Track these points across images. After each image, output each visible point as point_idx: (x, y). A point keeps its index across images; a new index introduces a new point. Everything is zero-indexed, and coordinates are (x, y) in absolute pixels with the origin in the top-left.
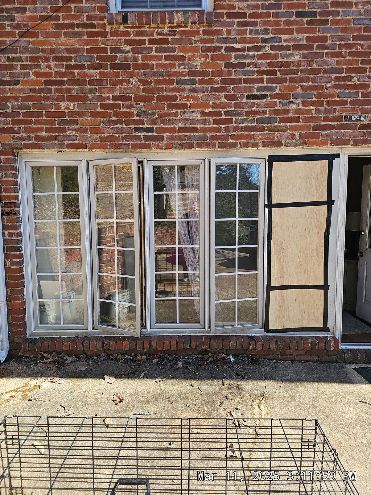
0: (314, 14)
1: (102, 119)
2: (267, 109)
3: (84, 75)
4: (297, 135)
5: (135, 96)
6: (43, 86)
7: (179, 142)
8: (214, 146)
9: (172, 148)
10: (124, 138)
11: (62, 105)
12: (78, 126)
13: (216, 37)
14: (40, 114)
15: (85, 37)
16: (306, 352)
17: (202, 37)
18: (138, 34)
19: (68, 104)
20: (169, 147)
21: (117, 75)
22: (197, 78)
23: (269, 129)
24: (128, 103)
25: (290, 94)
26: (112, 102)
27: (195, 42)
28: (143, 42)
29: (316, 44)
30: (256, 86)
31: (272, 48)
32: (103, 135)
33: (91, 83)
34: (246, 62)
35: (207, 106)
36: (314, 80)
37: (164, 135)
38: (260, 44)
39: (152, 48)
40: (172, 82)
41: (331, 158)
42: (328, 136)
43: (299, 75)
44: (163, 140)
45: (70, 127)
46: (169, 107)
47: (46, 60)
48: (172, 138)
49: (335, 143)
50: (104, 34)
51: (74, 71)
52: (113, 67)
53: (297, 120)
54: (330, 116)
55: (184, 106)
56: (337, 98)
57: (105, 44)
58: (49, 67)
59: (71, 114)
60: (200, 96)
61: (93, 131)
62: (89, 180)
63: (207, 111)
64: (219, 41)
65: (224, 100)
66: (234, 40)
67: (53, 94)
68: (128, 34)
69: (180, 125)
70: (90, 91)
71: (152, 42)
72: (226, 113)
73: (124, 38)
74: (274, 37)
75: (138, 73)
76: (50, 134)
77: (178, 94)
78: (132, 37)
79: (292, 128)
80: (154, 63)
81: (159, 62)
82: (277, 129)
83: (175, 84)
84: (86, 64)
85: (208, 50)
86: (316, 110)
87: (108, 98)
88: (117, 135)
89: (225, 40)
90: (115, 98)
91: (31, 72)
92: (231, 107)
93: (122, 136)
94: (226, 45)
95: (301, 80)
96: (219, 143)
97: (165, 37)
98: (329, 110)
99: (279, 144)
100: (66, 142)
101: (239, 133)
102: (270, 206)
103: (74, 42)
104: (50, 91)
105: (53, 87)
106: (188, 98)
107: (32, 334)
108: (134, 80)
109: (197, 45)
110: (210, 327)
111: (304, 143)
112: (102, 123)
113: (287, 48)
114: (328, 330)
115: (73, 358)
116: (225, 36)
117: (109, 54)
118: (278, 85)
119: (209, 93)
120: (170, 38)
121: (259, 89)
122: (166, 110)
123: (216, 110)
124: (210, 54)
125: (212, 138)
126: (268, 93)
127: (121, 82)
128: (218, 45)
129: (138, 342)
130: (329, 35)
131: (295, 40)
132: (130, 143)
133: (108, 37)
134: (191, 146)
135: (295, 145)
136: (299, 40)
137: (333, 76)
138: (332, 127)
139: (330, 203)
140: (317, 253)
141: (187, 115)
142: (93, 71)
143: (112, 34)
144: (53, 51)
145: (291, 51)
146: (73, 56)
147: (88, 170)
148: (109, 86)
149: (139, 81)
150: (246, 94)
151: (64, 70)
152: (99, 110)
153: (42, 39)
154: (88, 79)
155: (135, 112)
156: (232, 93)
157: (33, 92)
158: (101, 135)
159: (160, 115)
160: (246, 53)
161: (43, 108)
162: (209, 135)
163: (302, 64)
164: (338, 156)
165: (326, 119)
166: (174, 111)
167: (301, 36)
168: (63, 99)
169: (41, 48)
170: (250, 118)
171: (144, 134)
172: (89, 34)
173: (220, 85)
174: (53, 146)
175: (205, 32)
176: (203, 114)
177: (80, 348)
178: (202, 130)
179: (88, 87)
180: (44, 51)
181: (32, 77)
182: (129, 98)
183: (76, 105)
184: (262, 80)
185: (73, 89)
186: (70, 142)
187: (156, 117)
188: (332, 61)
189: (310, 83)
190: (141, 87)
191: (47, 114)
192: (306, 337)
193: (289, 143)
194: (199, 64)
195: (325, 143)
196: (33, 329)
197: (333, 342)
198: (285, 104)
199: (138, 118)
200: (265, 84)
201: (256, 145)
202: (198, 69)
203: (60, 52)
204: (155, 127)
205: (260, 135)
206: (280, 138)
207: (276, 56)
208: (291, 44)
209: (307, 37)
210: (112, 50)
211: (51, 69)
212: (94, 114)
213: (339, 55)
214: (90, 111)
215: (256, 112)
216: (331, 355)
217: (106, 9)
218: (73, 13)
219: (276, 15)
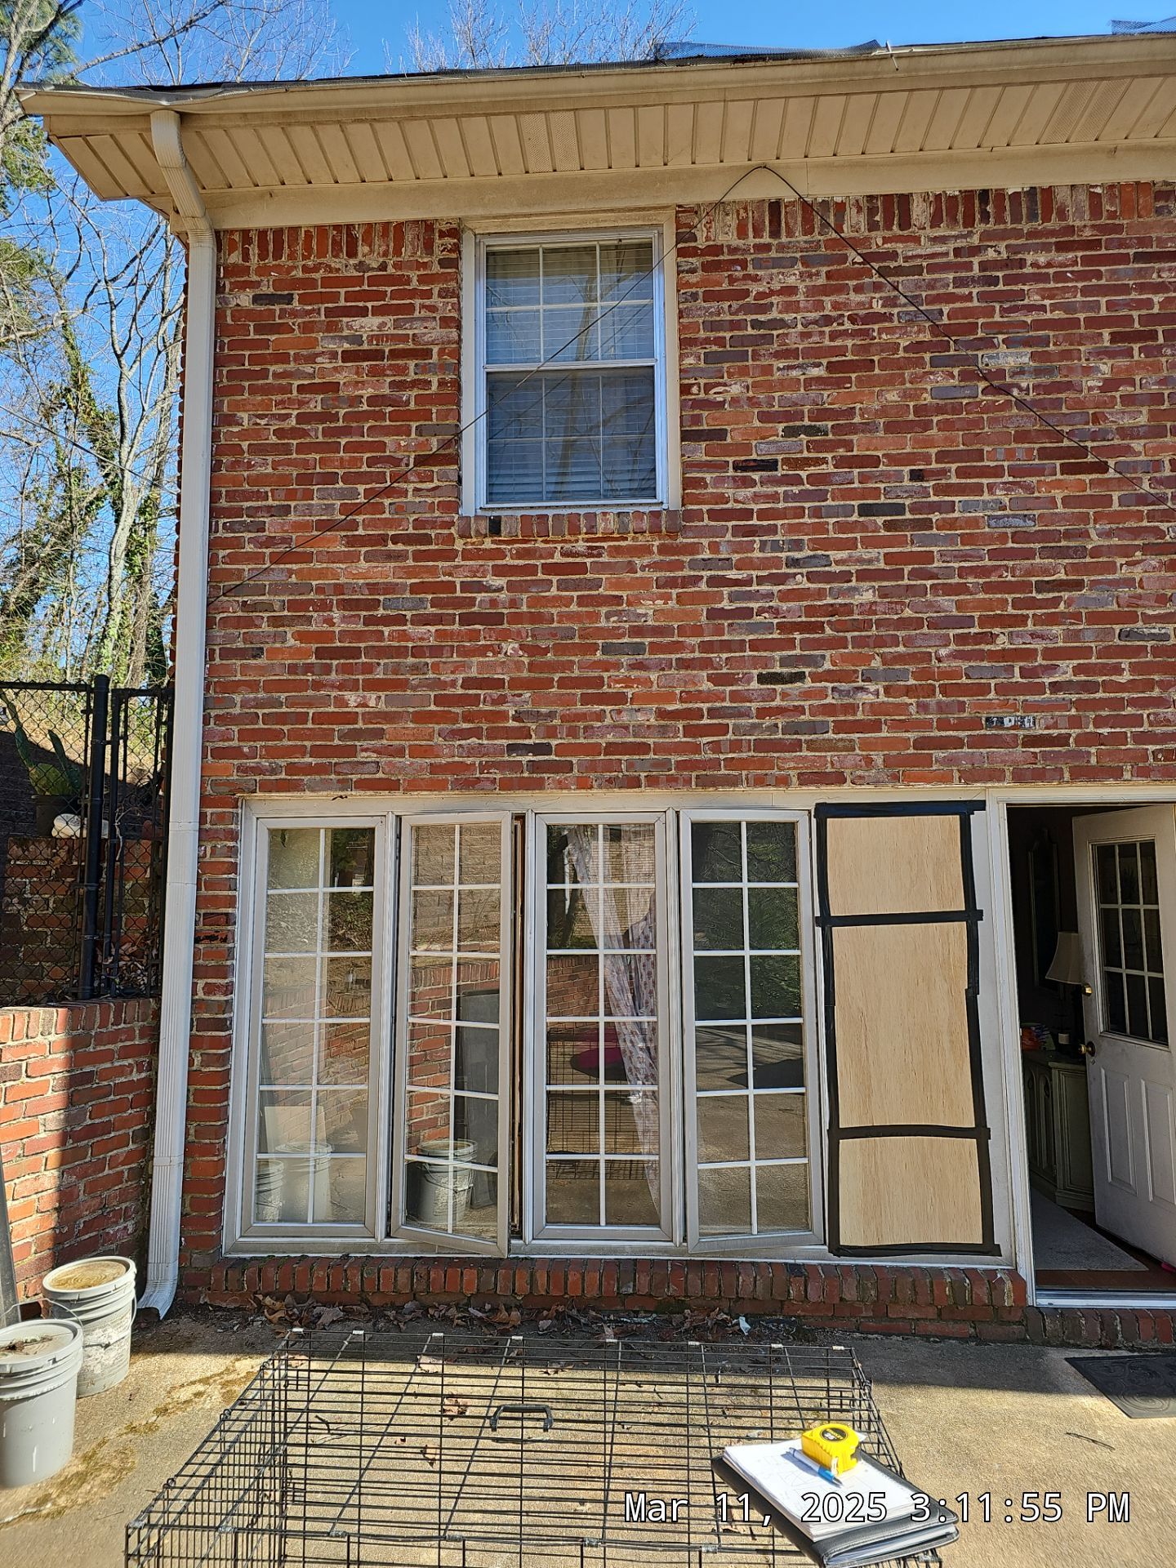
0: (899, 509)
1: (437, 727)
2: (806, 704)
3: (404, 636)
4: (878, 758)
5: (512, 679)
6: (313, 660)
7: (607, 775)
8: (688, 782)
9: (591, 787)
10: (484, 767)
11: (352, 698)
12: (385, 742)
13: (687, 559)
14: (302, 718)
15: (410, 562)
16: (940, 1314)
17: (657, 558)
18: (520, 555)
19: (364, 697)
20: (583, 784)
21: (475, 636)
22: (647, 641)
23: (811, 746)
24: (495, 693)
25: (856, 672)
26: (460, 691)
27: (643, 568)
28: (532, 570)
29: (907, 569)
30: (777, 655)
31: (811, 577)
32: (438, 760)
33: (417, 652)
34: (755, 605)
35: (670, 698)
36: (908, 642)
37: (574, 760)
38: (784, 570)
39: (551, 581)
40: (593, 648)
41: (965, 810)
42: (950, 761)
43: (874, 631)
44: (571, 770)
45: (365, 744)
46: (586, 700)
47: (324, 606)
48: (592, 767)
49: (969, 777)
50: (450, 555)
51: (380, 628)
52: (466, 620)
53: (876, 726)
54: (953, 718)
55: (619, 698)
56: (964, 680)
57: (450, 575)
58: (329, 621)
59: (370, 717)
60: (654, 676)
61: (416, 752)
62: (398, 858)
63: (670, 708)
64: (693, 565)
65: (707, 686)
66: (727, 563)
67: (333, 676)
68: (501, 554)
69: (610, 738)
70: (415, 669)
71: (549, 569)
72: (712, 713)
73: (491, 563)
74: (814, 557)
75: (519, 632)
76: (319, 760)
77: (605, 675)
78: (508, 561)
79: (866, 745)
80: (554, 611)
81: (564, 609)
82: (831, 746)
83: (599, 653)
84: (409, 614)
85: (672, 583)
86: (918, 705)
87: (453, 684)
88: (469, 761)
89: (706, 564)
90: (468, 683)
91: (289, 631)
92: (723, 700)
93: (481, 763)
94: (709, 573)
95: (880, 642)
96: (698, 777)
97: (578, 560)
98: (947, 705)
99: (839, 779)
100: (354, 777)
101: (744, 755)
102: (826, 921)
103: (385, 572)
104: (327, 670)
105: (335, 662)
106: (628, 682)
107: (236, 1248)
108: (510, 647)
109: (647, 574)
110: (685, 1240)
111: (895, 778)
112: (436, 735)
113: (845, 577)
114: (995, 1250)
115: (336, 1313)
116: (707, 555)
117: (458, 594)
118: (828, 653)
119: (673, 671)
120: (588, 561)
121: (784, 662)
122: (579, 708)
123: (690, 705)
124: (674, 592)
125: (680, 765)
126: (807, 670)
127: (482, 651)
128: (692, 573)
129: (502, 1272)
130: (935, 549)
131: (860, 561)
132: (498, 776)
133: (458, 561)
134: (634, 783)
135: (877, 783)
136: (870, 561)
137: (952, 633)
138: (958, 743)
139: (971, 915)
140: (952, 1042)
141: (625, 718)
142: (423, 629)
143: (466, 555)
144: (339, 589)
145: (853, 583)
146: (381, 598)
147: (399, 837)
148: (455, 658)
149: (522, 647)
150: (755, 672)
151: (360, 627)
152: (433, 707)
153: (319, 566)
154: (410, 644)
155: (512, 713)
156: (724, 671)
157: (290, 673)
158: (433, 761)
159: (563, 718)
160: (755, 587)
161: (310, 706)
162: (674, 758)
163: (879, 608)
164: (981, 805)
165: (943, 725)
166: (597, 708)
167: (873, 553)
168: (354, 686)
169: (314, 583)
170: (767, 722)
171: (530, 757)
172: (418, 556)
173: (697, 655)
174: (326, 786)
175: (663, 550)
176: (662, 714)
177: (354, 1285)
178: (659, 749)
179: (410, 660)
180: (320, 590)
181: (291, 642)
182: (499, 684)
183: (383, 698)
184: (791, 644)
185: (379, 664)
186: (363, 777)
187: (557, 722)
188: (948, 603)
189: (901, 649)
190: (526, 660)
191: (319, 718)
192: (940, 1270)
193: (860, 777)
194: (651, 612)
195: (946, 778)
196: (238, 1235)
197: (1009, 1285)
198: (847, 694)
199: (516, 724)
200: (797, 652)
201: (784, 781)
202: (650, 623)
203: (354, 592)
204: (554, 742)
205: (792, 759)
206: (838, 765)
207: (820, 594)
208: (853, 569)
209: (886, 555)
210: (465, 587)
211: (333, 624)
212: (420, 718)
213: (962, 589)
214: (411, 710)
215: (780, 711)
216: (1009, 1323)
217: (454, 506)
218: (386, 515)
219: (817, 512)
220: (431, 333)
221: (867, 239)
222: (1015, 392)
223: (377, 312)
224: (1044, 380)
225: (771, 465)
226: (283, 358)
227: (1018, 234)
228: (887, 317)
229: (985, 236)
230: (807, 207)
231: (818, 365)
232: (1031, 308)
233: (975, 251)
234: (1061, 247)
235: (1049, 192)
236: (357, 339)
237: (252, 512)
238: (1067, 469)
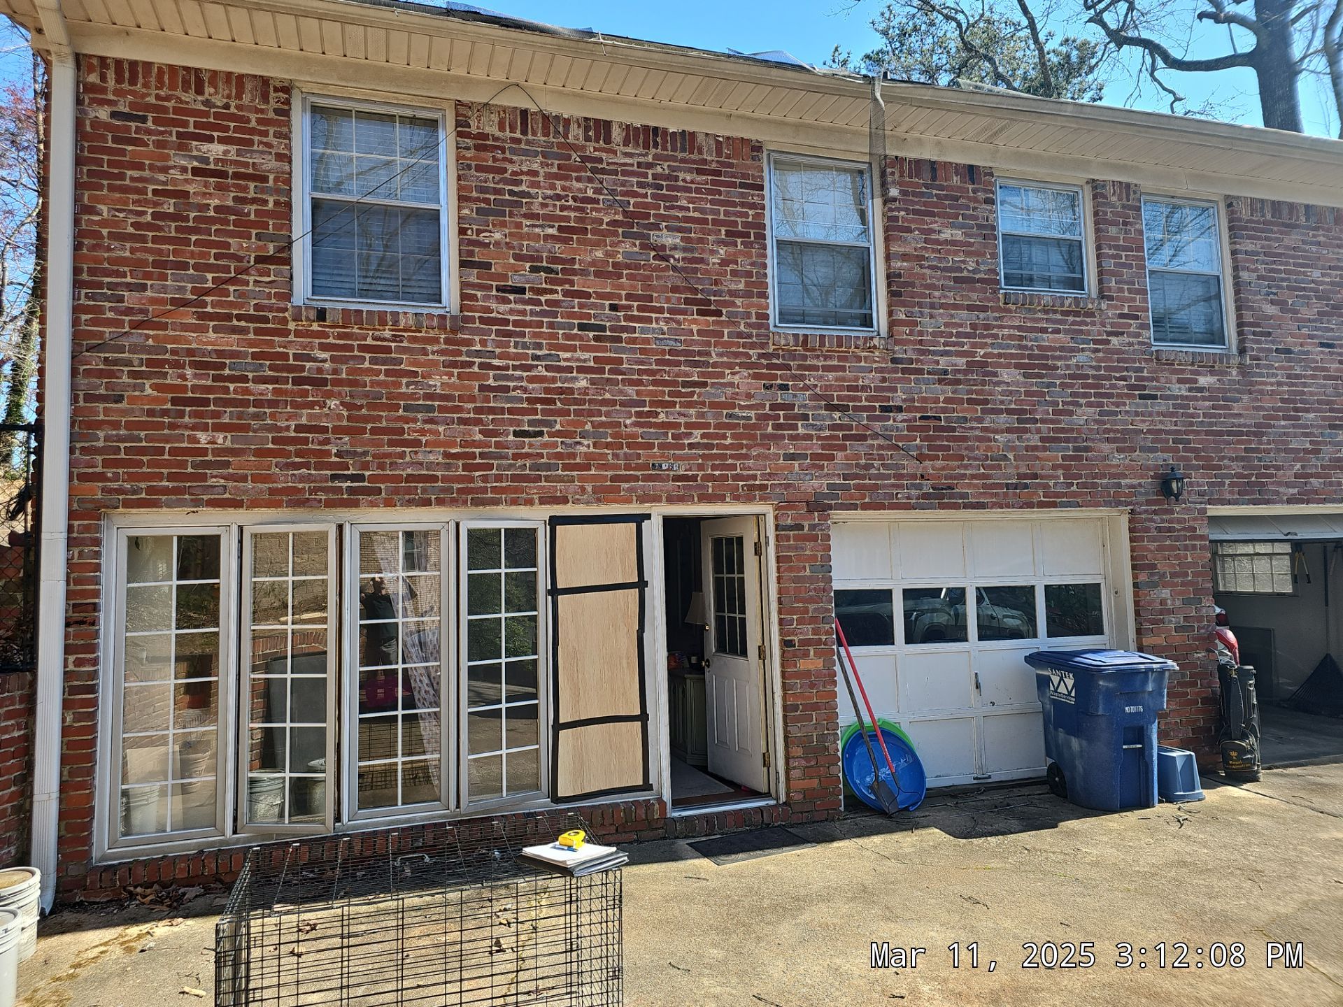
0: (603, 328)
1: (274, 460)
2: (545, 451)
3: (247, 391)
4: (589, 488)
5: (334, 426)
6: (169, 406)
7: (407, 497)
8: (465, 502)
9: (395, 506)
10: (311, 491)
11: (203, 437)
12: (231, 471)
13: (464, 349)
14: (161, 451)
15: (251, 336)
16: (617, 830)
17: (444, 347)
18: (340, 337)
19: (213, 436)
20: (389, 503)
21: (305, 394)
22: (436, 404)
23: (548, 479)
24: (322, 437)
25: (576, 432)
26: (293, 434)
27: (433, 353)
28: (351, 348)
29: (607, 368)
30: (526, 418)
31: (547, 368)
32: (275, 485)
33: (257, 404)
34: (511, 384)
35: (453, 444)
36: (607, 414)
37: (383, 486)
38: (530, 362)
39: (365, 357)
40: (397, 407)
41: (639, 519)
42: (631, 490)
43: (587, 406)
44: (380, 494)
45: (215, 472)
46: (391, 443)
47: (177, 365)
48: (396, 491)
49: (642, 499)
50: (286, 333)
51: (226, 384)
52: (296, 381)
53: (588, 467)
54: (633, 463)
55: (416, 443)
56: (640, 440)
57: (285, 347)
58: (183, 377)
59: (217, 452)
60: (441, 429)
61: (256, 479)
62: (240, 557)
63: (453, 451)
64: (469, 354)
65: (478, 437)
66: (492, 354)
67: (187, 419)
68: (325, 335)
69: (409, 471)
70: (256, 416)
71: (363, 348)
72: (482, 455)
73: (317, 341)
74: (550, 355)
75: (340, 394)
76: (175, 484)
77: (406, 426)
78: (331, 340)
79: (581, 479)
80: (367, 379)
81: (374, 378)
82: (560, 479)
83: (401, 411)
84: (250, 375)
85: (454, 365)
86: (613, 454)
87: (288, 428)
88: (300, 486)
89: (478, 354)
90: (299, 428)
91: (147, 383)
92: (490, 447)
93: (310, 487)
94: (480, 360)
95: (591, 413)
96: (472, 499)
97: (385, 343)
98: (630, 455)
99: (565, 501)
100: (205, 497)
101: (504, 484)
102: (554, 592)
103: (231, 342)
104: (181, 414)
105: (188, 409)
106: (423, 432)
108: (333, 403)
109: (436, 357)
110: (458, 806)
111: (599, 500)
112: (273, 466)
113: (570, 369)
114: (649, 787)
116: (478, 348)
117: (291, 362)
118: (558, 419)
119: (455, 426)
120: (393, 345)
121: (530, 423)
122: (387, 449)
123: (467, 450)
124: (456, 371)
125: (460, 491)
126: (545, 430)
127: (311, 405)
128: (468, 359)
130: (624, 356)
131: (578, 360)
132: (323, 498)
133: (291, 338)
134: (426, 503)
135: (588, 503)
136: (585, 361)
137: (633, 410)
138: (636, 479)
139: (641, 584)
140: (628, 663)
141: (420, 457)
142: (263, 387)
143: (298, 333)
144: (191, 352)
145: (574, 374)
146: (227, 361)
147: (241, 542)
148: (289, 409)
149: (342, 404)
150: (512, 429)
151: (209, 383)
152: (270, 446)
153: (172, 333)
154: (252, 398)
155: (334, 451)
156: (491, 427)
157: (148, 416)
158: (271, 485)
159: (374, 456)
160: (511, 372)
161: (167, 442)
162: (456, 486)
163: (591, 392)
164: (648, 517)
165: (627, 467)
166: (399, 450)
167: (586, 355)
168: (205, 428)
169: (169, 346)
170: (520, 463)
171: (349, 484)
172: (258, 332)
173: (472, 415)
174: (181, 503)
175: (447, 341)
176: (447, 455)
177: (211, 869)
178: (445, 479)
179: (252, 410)
180: (174, 352)
181: (149, 391)
182: (325, 430)
183: (229, 437)
184: (535, 412)
185: (225, 412)
186: (213, 497)
187: (369, 458)
188: (631, 391)
189: (603, 418)
190: (345, 413)
191: (173, 452)
192: (617, 804)
193: (578, 500)
194: (439, 384)
195: (629, 501)
196: (106, 847)
197: (657, 806)
198: (570, 446)
199: (338, 460)
200: (539, 417)
201: (529, 502)
202: (438, 391)
203: (204, 355)
204: (367, 473)
205: (535, 488)
206: (564, 492)
207: (554, 380)
208: (574, 365)
209: (595, 357)
210: (296, 357)
211: (186, 380)
212: (260, 453)
213: (639, 383)
214: (253, 447)
215: (528, 456)
216: (656, 829)
217: (288, 297)
218: (231, 298)
219: (551, 325)
220: (269, 164)
221: (584, 147)
222: (672, 261)
223: (222, 141)
224: (689, 255)
225: (522, 291)
226: (140, 167)
227: (674, 159)
228: (596, 201)
229: (656, 157)
230: (546, 118)
231: (553, 227)
232: (681, 208)
233: (650, 166)
234: (700, 172)
235: (693, 135)
236: (205, 160)
237: (111, 286)
238: (700, 313)
